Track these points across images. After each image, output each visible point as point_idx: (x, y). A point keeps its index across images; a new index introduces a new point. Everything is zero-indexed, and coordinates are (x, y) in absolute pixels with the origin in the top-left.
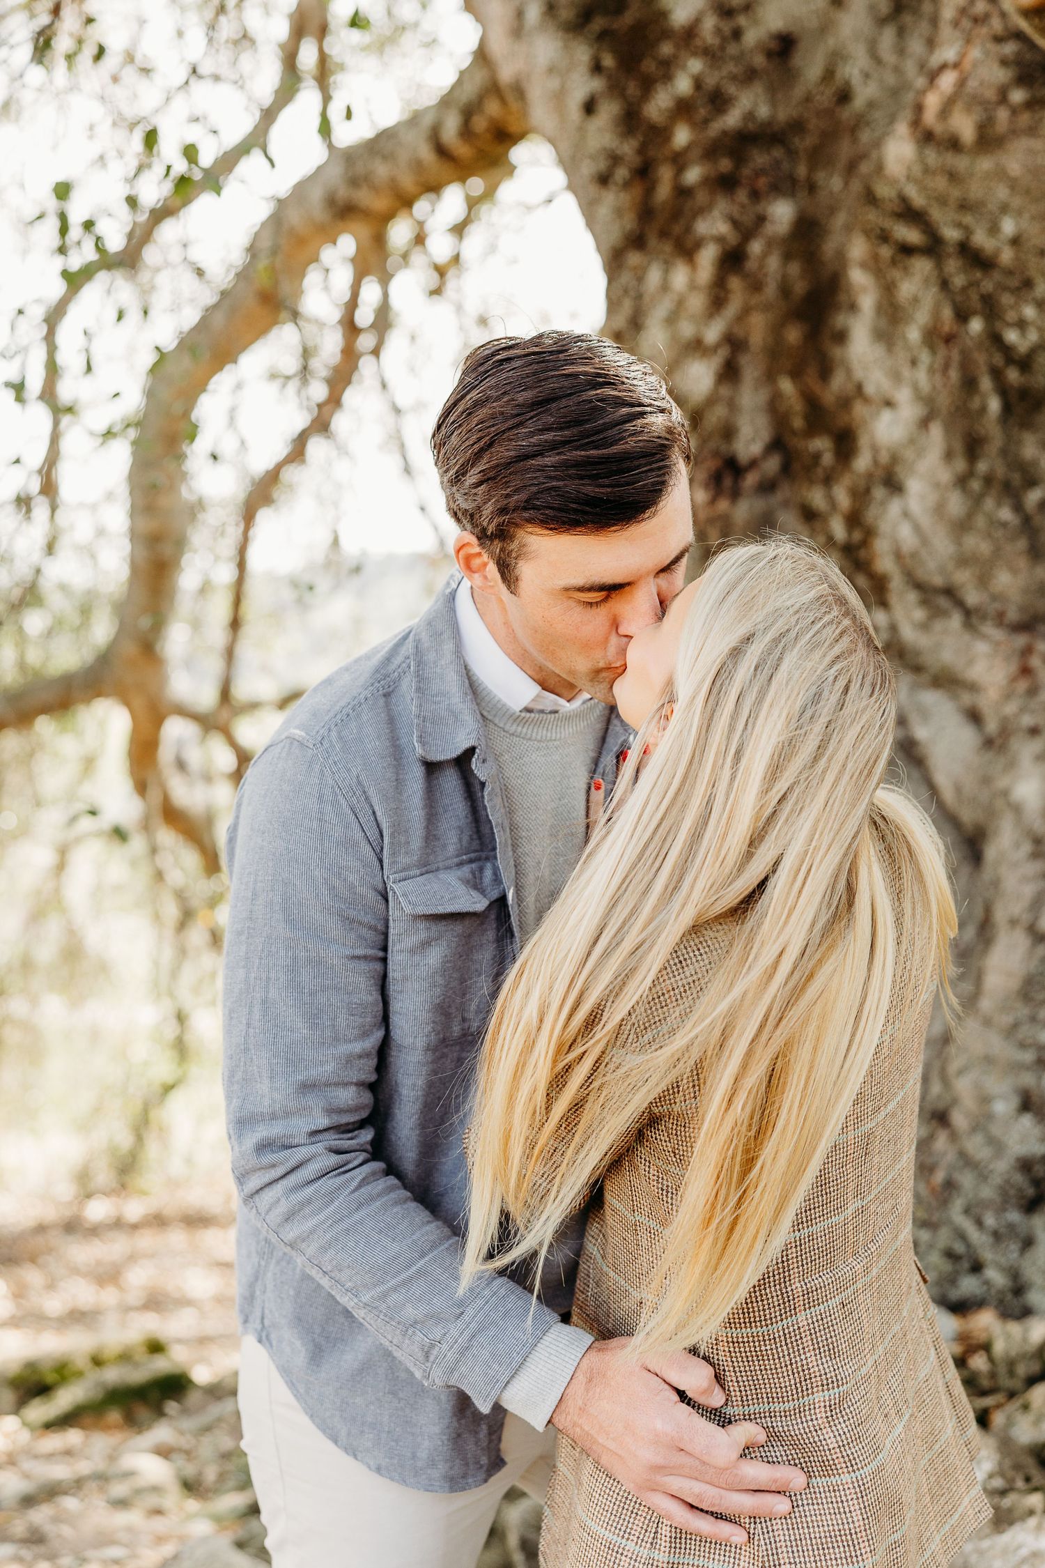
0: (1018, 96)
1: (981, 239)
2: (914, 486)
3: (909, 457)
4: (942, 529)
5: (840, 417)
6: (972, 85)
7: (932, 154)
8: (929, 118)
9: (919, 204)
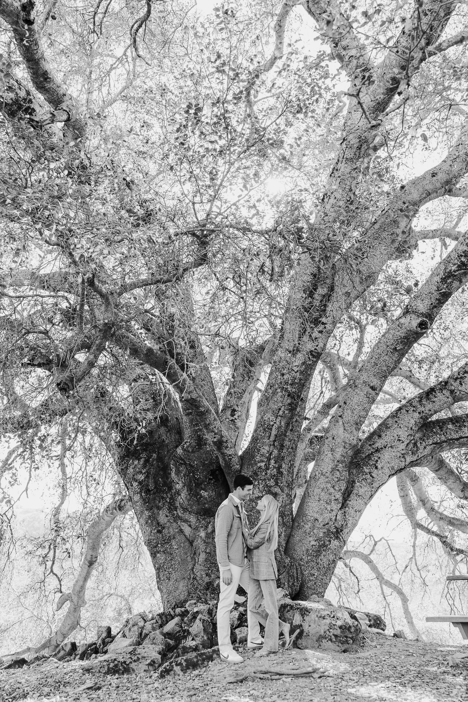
0: (197, 447)
1: (192, 463)
2: (182, 494)
3: (181, 490)
4: (186, 500)
5: (170, 485)
6: (191, 445)
7: (185, 452)
8: (185, 448)
9: (183, 458)
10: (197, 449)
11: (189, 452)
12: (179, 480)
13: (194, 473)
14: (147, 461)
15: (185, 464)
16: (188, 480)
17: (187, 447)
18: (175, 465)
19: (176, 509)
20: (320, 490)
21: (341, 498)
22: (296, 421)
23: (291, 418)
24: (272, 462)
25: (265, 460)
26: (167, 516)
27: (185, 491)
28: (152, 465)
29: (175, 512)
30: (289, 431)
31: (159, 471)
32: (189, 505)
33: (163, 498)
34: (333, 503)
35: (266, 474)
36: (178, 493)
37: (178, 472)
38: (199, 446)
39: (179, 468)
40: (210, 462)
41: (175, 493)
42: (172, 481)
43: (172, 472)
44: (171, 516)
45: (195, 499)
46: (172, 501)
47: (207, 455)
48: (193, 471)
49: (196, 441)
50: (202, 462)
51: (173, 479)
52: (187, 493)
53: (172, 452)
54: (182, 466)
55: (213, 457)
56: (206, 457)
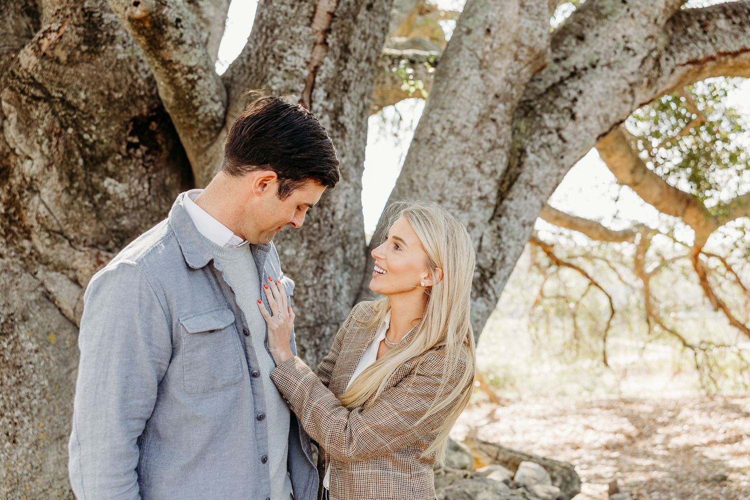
1: (70, 97)
2: (44, 191)
3: (40, 179)
4: (58, 208)
5: (4, 162)
6: (65, 39)
7: (46, 62)
8: (44, 48)
9: (40, 81)
10: (82, 53)
11: (58, 61)
12: (32, 148)
13: (76, 125)
15: (48, 98)
16: (61, 148)
17: (52, 47)
18: (17, 103)
19: (27, 233)
20: (445, 173)
21: (494, 194)
24: (320, 93)
27: (54, 179)
29: (26, 243)
32: (68, 221)
34: (474, 208)
36: (32, 187)
37: (27, 124)
38: (90, 46)
39: (28, 112)
40: (128, 95)
41: (21, 186)
42: (8, 150)
43: (6, 123)
44: (13, 254)
45: (87, 203)
46: (12, 210)
47: (118, 74)
48: (74, 121)
49: (81, 29)
50: (102, 94)
51: (12, 145)
52: (60, 188)
53: (6, 64)
54: (37, 107)
55: (136, 80)
56: (116, 80)
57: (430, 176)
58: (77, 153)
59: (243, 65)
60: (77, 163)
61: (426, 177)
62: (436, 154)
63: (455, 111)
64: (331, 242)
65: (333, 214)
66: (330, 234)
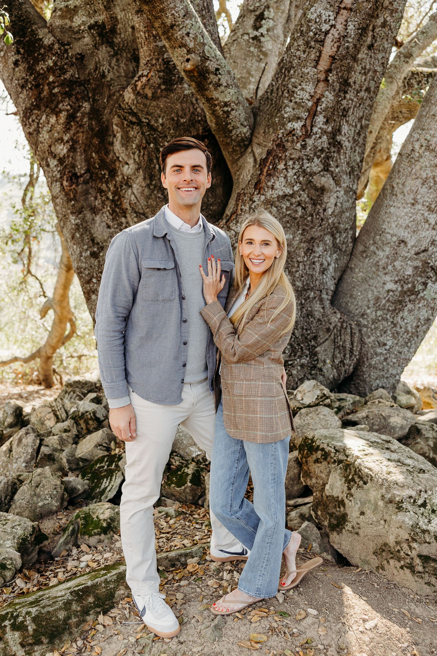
0: (163, 87)
1: (153, 123)
2: (134, 186)
3: (133, 178)
4: (143, 198)
5: (113, 166)
6: (151, 81)
7: (139, 98)
8: (138, 88)
9: (135, 111)
10: (162, 91)
11: (146, 97)
12: (129, 157)
13: (156, 143)
14: (71, 117)
15: (140, 123)
16: (146, 158)
17: (144, 87)
18: (121, 125)
19: (124, 213)
22: (384, 24)
23: (372, 15)
24: (320, 119)
25: (305, 115)
26: (109, 227)
27: (141, 178)
28: (81, 126)
30: (364, 50)
31: (92, 137)
32: (148, 207)
33: (101, 191)
35: (304, 147)
36: (127, 183)
37: (127, 141)
38: (166, 85)
39: (127, 132)
40: (190, 120)
41: (121, 182)
42: (115, 158)
43: (115, 140)
44: (116, 226)
45: (160, 195)
46: (116, 198)
47: (184, 105)
48: (154, 138)
49: (161, 74)
50: (173, 119)
51: (117, 155)
52: (144, 184)
53: (117, 99)
54: (133, 128)
55: (196, 109)
56: (183, 110)
57: (406, 184)
58: (155, 161)
59: (268, 98)
60: (155, 168)
61: (403, 184)
62: (413, 166)
63: (432, 132)
64: (320, 231)
65: (325, 210)
66: (321, 226)
